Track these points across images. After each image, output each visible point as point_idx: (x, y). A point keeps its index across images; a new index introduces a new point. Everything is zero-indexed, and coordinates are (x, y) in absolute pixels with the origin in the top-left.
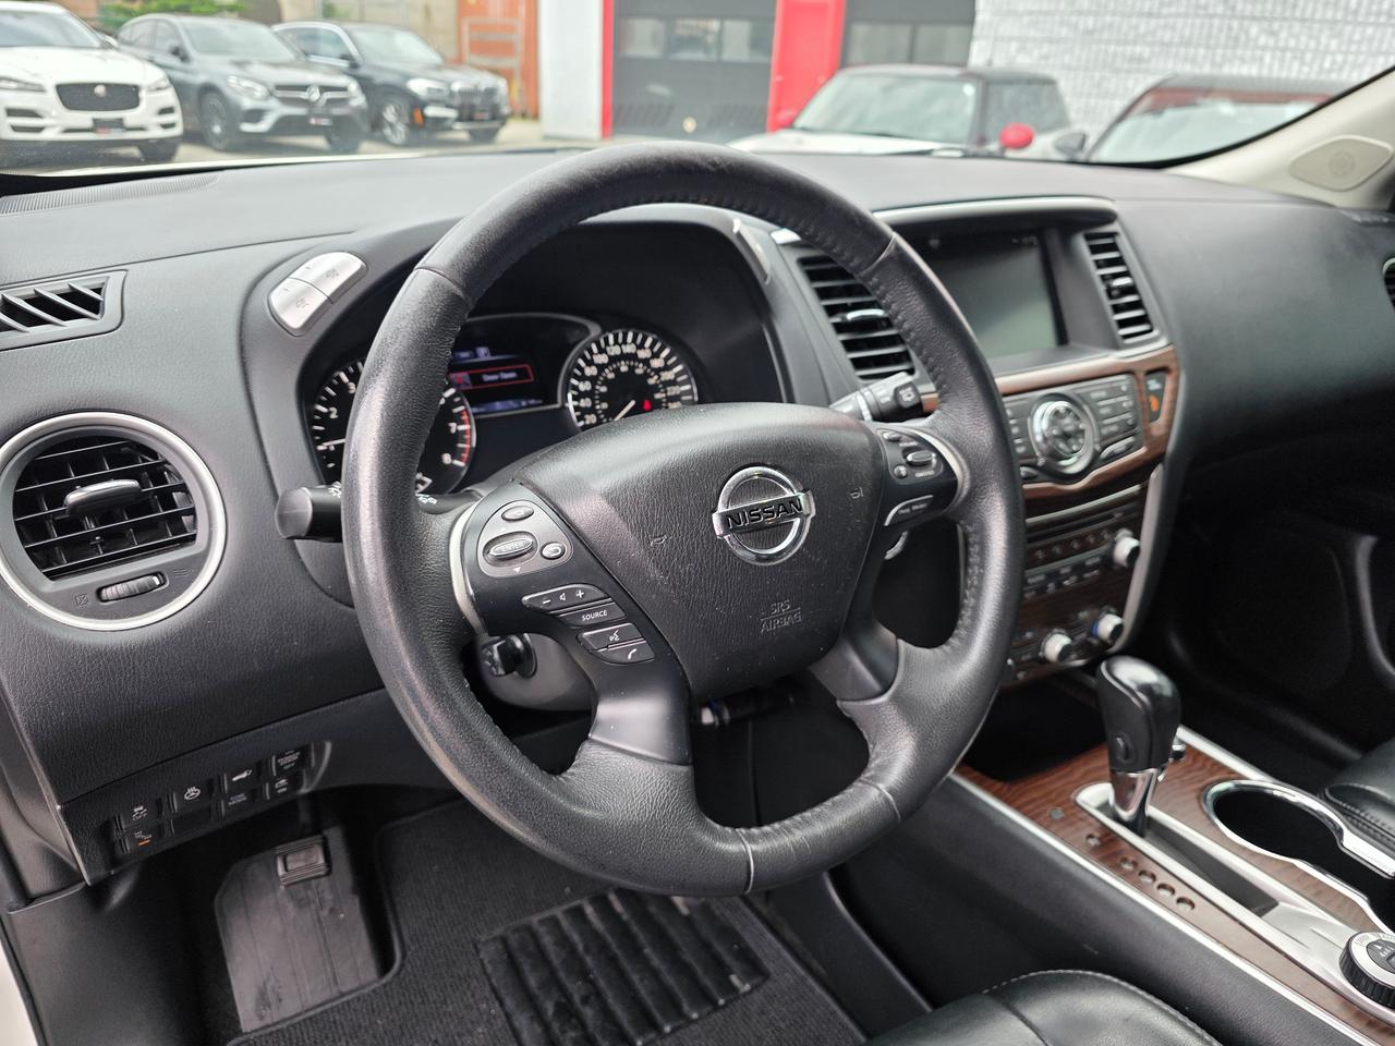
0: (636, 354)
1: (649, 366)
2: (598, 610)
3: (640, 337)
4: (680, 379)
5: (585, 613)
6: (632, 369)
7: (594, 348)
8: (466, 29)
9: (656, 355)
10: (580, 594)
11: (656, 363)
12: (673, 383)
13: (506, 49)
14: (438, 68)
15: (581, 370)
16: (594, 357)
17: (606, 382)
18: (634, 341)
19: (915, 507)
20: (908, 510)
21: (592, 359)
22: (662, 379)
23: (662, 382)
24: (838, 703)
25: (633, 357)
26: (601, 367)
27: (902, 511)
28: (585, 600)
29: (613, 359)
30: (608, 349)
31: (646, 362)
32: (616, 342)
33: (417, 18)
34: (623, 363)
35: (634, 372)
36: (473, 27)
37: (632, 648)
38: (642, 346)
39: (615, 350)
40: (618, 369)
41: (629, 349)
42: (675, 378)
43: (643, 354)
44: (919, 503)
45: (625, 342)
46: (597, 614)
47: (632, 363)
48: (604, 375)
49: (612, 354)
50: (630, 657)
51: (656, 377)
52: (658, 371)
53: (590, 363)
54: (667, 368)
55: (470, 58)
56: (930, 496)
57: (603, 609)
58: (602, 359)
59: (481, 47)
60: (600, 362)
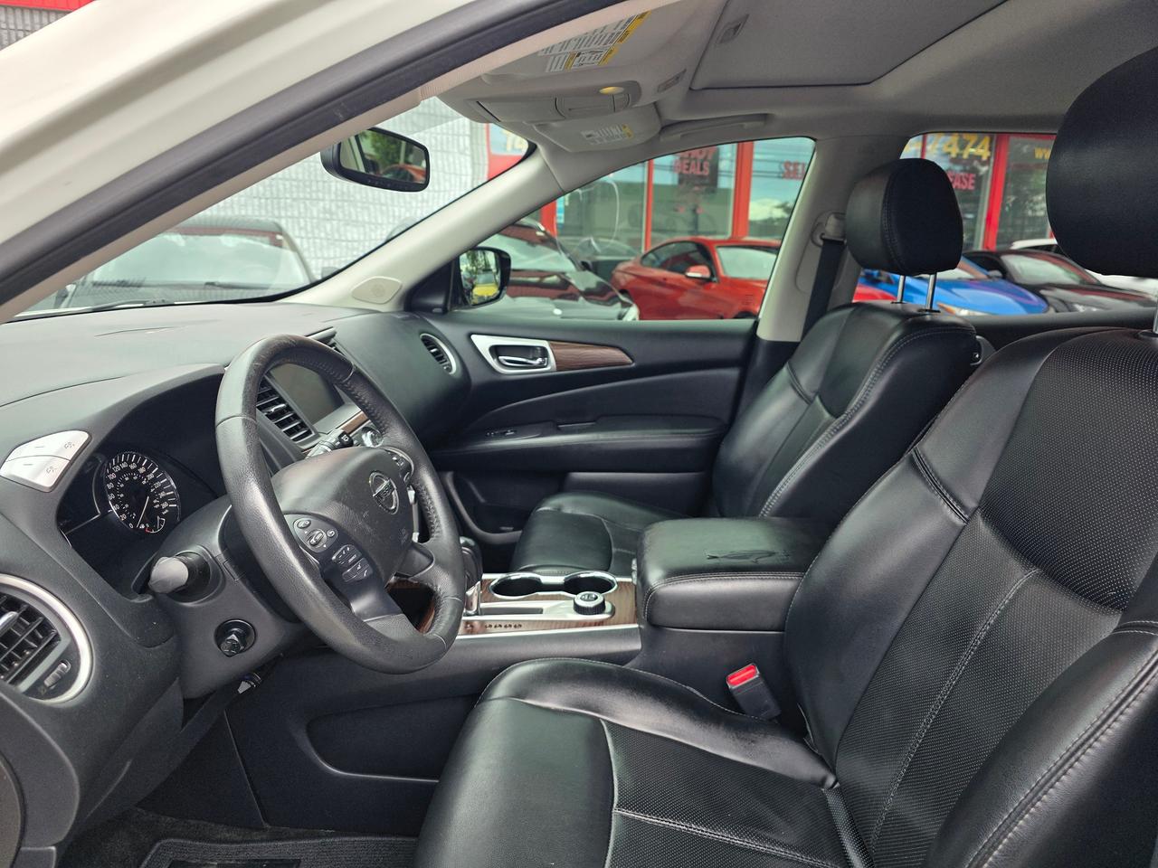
0: (130, 468)
1: (139, 473)
2: (353, 555)
3: (128, 457)
4: (157, 478)
6: (131, 477)
9: (139, 466)
11: (142, 470)
12: (154, 480)
16: (109, 476)
17: (122, 491)
18: (125, 460)
22: (149, 479)
25: (127, 470)
26: (114, 481)
29: (119, 475)
30: (114, 469)
31: (136, 471)
34: (125, 475)
35: (132, 480)
37: (365, 570)
38: (130, 463)
39: (117, 469)
40: (124, 480)
41: (125, 465)
42: (155, 477)
43: (133, 467)
45: (121, 462)
46: (353, 558)
47: (130, 474)
48: (118, 486)
49: (117, 471)
50: (365, 575)
51: (145, 479)
52: (145, 474)
53: (108, 481)
54: (148, 472)
57: (355, 554)
58: (113, 476)
60: (113, 479)
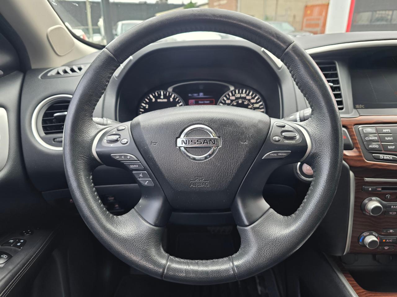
0: (246, 97)
1: (250, 101)
2: (135, 164)
3: (248, 92)
4: (261, 107)
5: (131, 164)
6: (243, 102)
7: (230, 94)
8: (305, 20)
9: (253, 98)
10: (128, 157)
11: (253, 101)
12: (258, 108)
13: (317, 25)
14: (293, 32)
15: (225, 101)
16: (230, 97)
18: (246, 93)
19: (279, 154)
20: (276, 155)
21: (229, 98)
22: (254, 106)
23: (254, 108)
24: (238, 227)
25: (245, 98)
26: (232, 101)
27: (272, 155)
28: (130, 160)
29: (237, 98)
30: (236, 95)
31: (249, 100)
32: (239, 93)
33: (291, 19)
34: (240, 100)
35: (244, 103)
36: (307, 20)
37: (147, 180)
38: (248, 95)
39: (238, 96)
40: (238, 102)
41: (243, 95)
42: (259, 106)
43: (248, 98)
44: (283, 154)
45: (242, 93)
46: (135, 166)
47: (243, 100)
48: (232, 103)
49: (237, 97)
50: (146, 183)
51: (252, 106)
52: (253, 104)
53: (228, 99)
54: (257, 103)
55: (305, 29)
56: (290, 151)
57: (137, 164)
58: (233, 98)
59: (308, 26)
60: (232, 99)
